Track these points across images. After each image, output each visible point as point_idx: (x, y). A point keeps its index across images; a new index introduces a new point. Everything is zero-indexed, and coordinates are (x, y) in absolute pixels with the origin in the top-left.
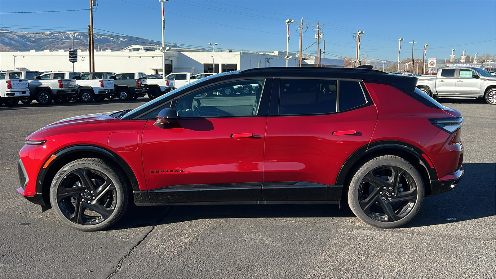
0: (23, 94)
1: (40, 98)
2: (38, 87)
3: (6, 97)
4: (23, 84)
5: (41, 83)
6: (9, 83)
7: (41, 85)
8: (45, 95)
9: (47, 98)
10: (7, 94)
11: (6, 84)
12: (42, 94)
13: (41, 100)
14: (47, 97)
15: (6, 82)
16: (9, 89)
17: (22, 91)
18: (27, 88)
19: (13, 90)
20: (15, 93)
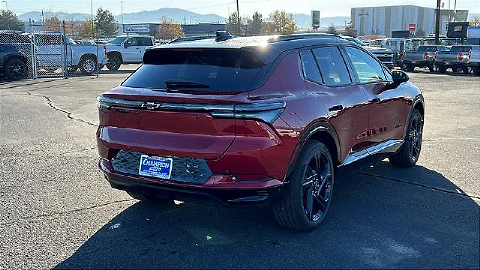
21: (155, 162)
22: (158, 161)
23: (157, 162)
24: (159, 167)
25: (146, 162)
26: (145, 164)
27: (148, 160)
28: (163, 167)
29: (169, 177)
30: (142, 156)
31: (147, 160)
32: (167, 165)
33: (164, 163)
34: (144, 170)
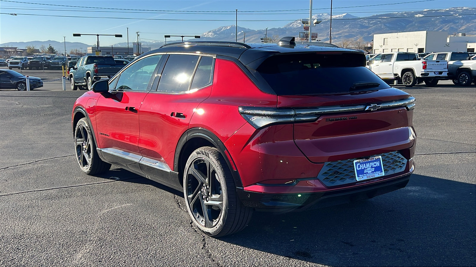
0: (439, 74)
1: (461, 79)
2: (460, 68)
3: (420, 77)
4: (441, 65)
5: (463, 64)
6: (424, 64)
7: (463, 65)
8: (465, 76)
9: (467, 80)
10: (422, 74)
11: (422, 65)
12: (462, 75)
13: (461, 81)
14: (467, 78)
15: (422, 63)
16: (424, 70)
17: (438, 72)
18: (446, 68)
19: (427, 70)
20: (429, 73)
21: (367, 164)
22: (369, 162)
23: (369, 164)
24: (372, 167)
25: (359, 167)
26: (358, 169)
27: (361, 164)
28: (375, 166)
29: (383, 174)
30: (355, 161)
31: (359, 164)
32: (378, 164)
33: (375, 163)
34: (360, 176)
